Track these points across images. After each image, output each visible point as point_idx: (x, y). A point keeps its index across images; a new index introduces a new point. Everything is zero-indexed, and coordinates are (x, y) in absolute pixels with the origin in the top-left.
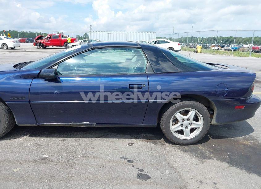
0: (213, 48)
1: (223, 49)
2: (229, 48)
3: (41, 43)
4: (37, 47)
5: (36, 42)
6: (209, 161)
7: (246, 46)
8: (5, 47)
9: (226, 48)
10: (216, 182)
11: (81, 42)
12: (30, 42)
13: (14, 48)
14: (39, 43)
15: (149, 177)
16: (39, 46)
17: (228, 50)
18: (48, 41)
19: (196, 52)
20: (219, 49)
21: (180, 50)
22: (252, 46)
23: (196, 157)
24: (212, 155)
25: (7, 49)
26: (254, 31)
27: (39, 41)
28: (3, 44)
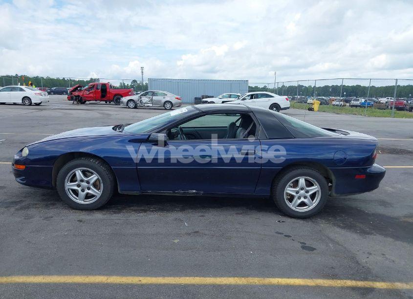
0: (334, 103)
1: (348, 104)
2: (358, 103)
3: (79, 96)
4: (72, 102)
5: (71, 94)
6: (371, 236)
7: (383, 100)
8: (27, 102)
9: (353, 103)
10: (384, 253)
11: (142, 95)
12: (52, 93)
13: (41, 103)
14: (76, 96)
15: (314, 249)
16: (76, 100)
17: (356, 106)
18: (89, 94)
19: (311, 109)
20: (342, 104)
21: (288, 108)
22: (392, 100)
23: (356, 232)
24: (373, 232)
25: (31, 104)
26: (397, 80)
27: (76, 93)
28: (24, 98)
